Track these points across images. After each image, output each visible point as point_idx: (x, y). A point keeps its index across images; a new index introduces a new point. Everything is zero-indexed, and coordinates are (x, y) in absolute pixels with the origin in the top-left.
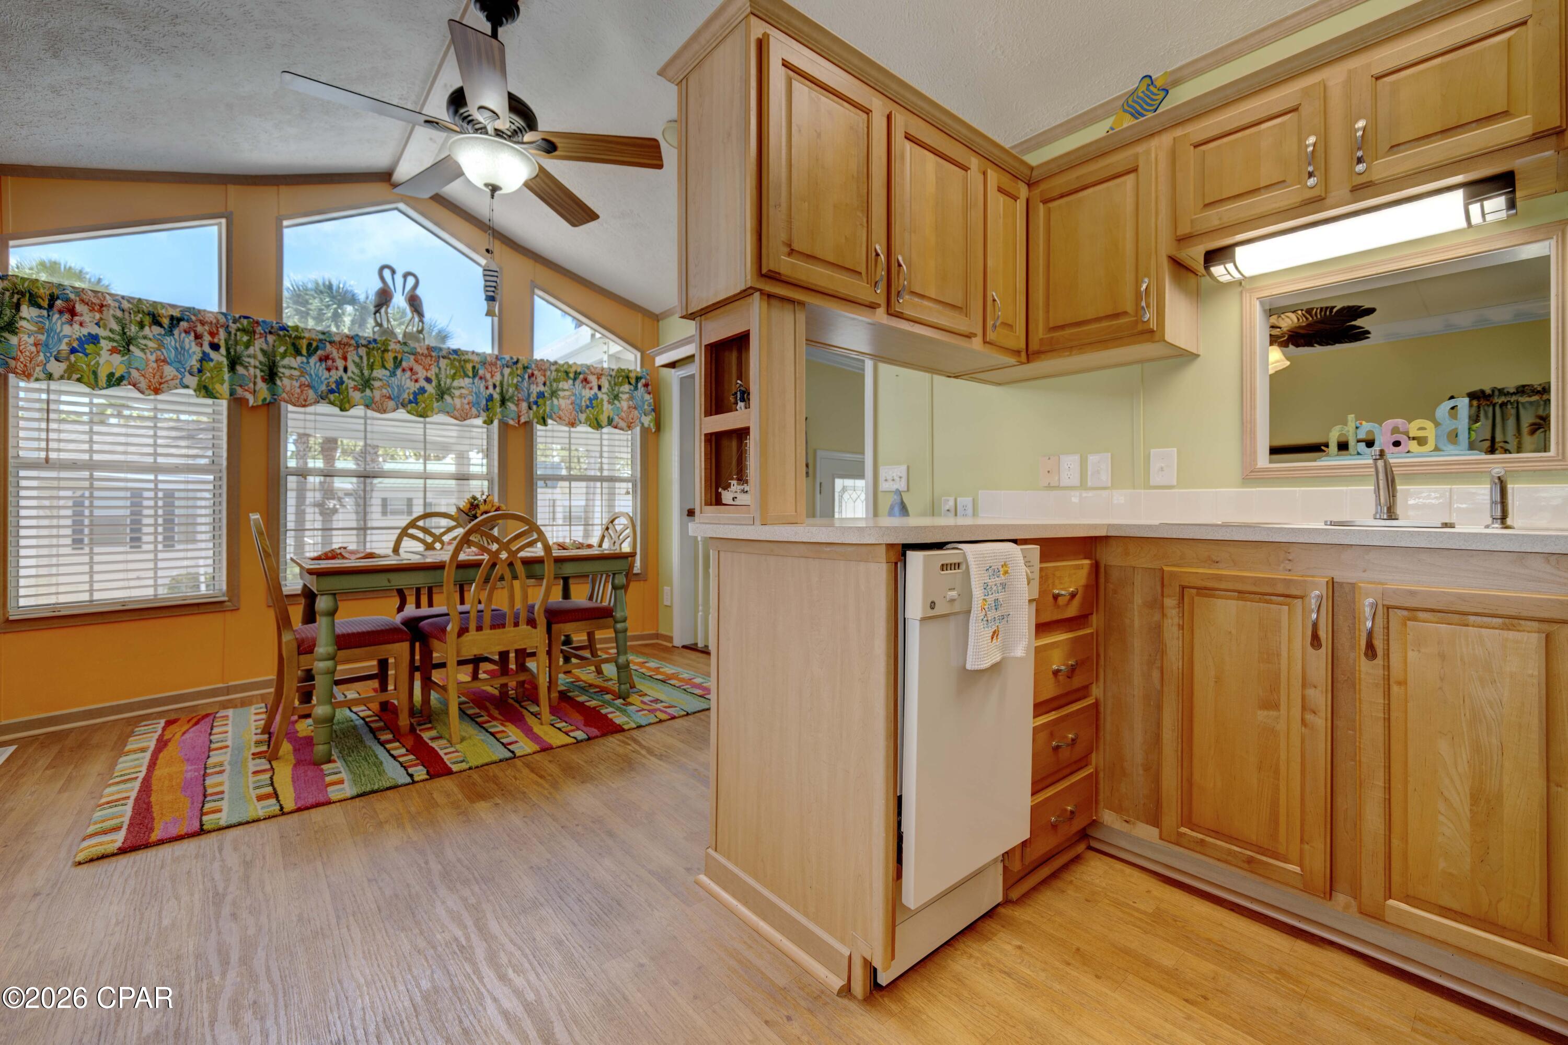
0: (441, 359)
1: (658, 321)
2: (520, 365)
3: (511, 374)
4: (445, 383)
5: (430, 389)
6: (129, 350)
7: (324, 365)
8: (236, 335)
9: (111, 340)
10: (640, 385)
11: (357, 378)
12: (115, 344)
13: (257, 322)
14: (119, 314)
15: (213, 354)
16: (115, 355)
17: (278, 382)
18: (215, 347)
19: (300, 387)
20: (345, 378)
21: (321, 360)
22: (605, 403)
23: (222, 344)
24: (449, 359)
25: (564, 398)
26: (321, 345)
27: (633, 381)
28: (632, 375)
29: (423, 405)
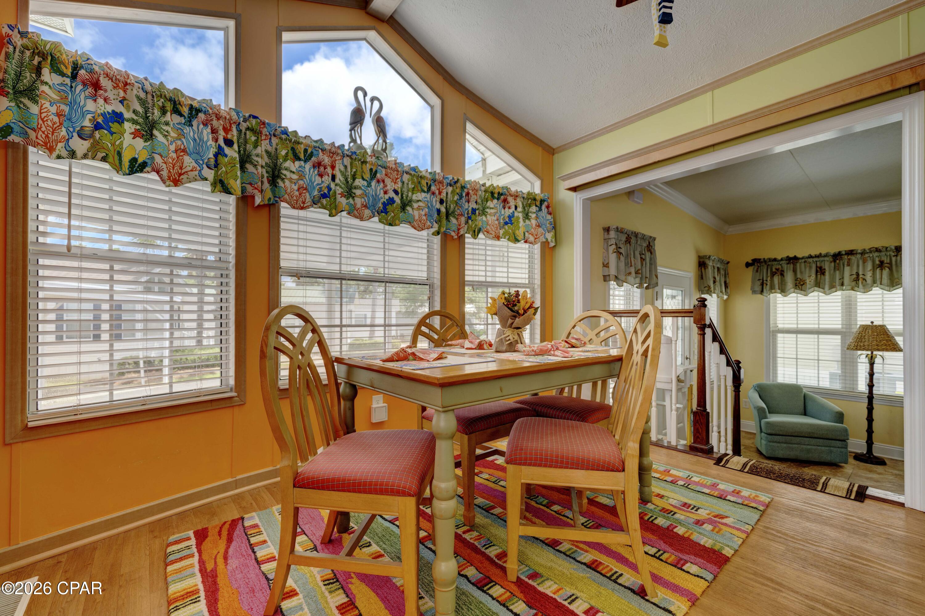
0: (405, 174)
1: (553, 154)
2: (458, 185)
3: (453, 192)
4: (407, 196)
5: (397, 199)
6: (152, 135)
7: (316, 172)
8: (245, 134)
9: (134, 122)
10: (544, 207)
11: (343, 186)
12: (138, 127)
13: (264, 123)
14: (142, 95)
15: (227, 150)
16: (138, 139)
17: (281, 184)
18: (229, 143)
19: (298, 189)
20: (333, 186)
21: (314, 167)
22: (521, 220)
23: (235, 139)
24: (410, 174)
25: (490, 215)
26: (315, 152)
27: (538, 203)
28: (538, 198)
29: (392, 214)
